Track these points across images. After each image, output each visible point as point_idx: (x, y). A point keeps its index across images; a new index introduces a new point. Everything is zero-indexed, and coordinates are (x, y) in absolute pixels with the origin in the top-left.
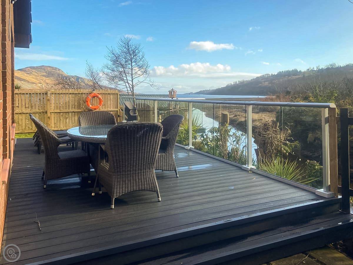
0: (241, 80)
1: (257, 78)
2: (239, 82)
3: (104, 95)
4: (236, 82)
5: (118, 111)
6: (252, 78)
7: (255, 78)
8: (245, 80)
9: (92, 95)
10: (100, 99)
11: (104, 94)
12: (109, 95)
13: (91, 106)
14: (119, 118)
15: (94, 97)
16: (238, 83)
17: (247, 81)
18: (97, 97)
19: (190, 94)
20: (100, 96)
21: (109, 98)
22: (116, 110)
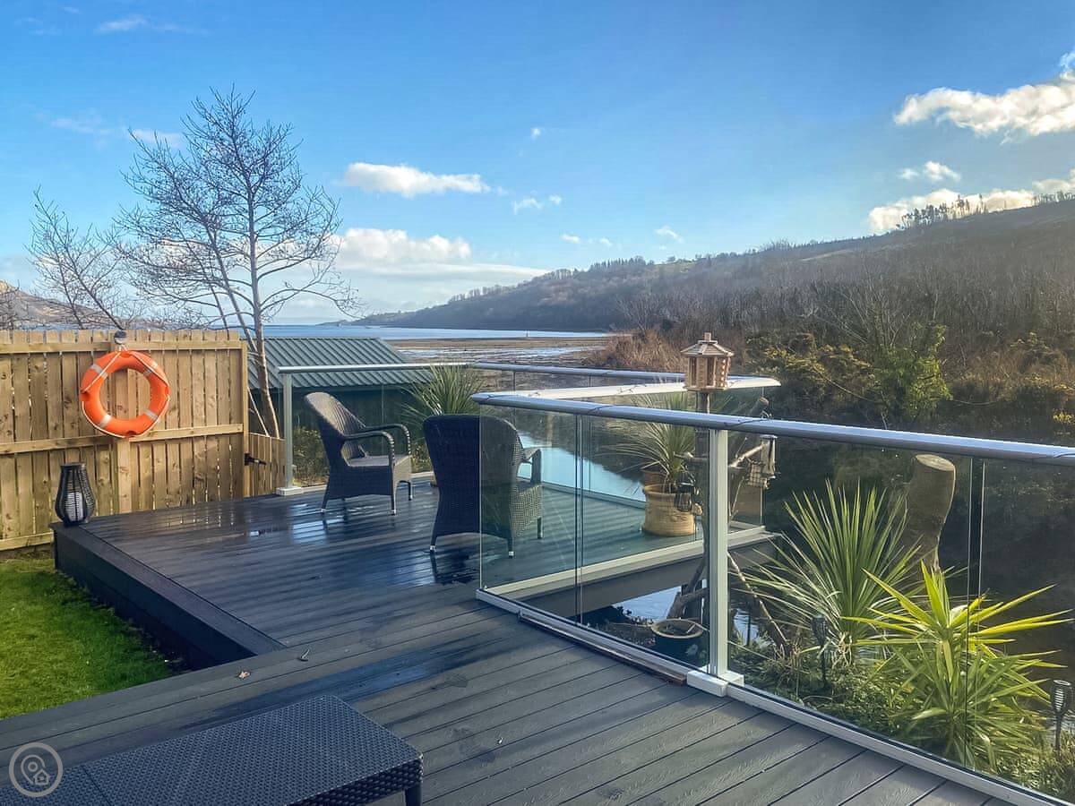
0: (491, 285)
1: (536, 279)
2: (485, 289)
3: (171, 360)
4: (477, 291)
5: (241, 434)
6: (521, 282)
7: (530, 280)
8: (502, 285)
9: (115, 359)
10: (153, 379)
11: (174, 351)
12: (197, 360)
13: (107, 418)
14: (247, 470)
15: (122, 370)
16: (482, 294)
17: (507, 288)
18: (141, 368)
19: (337, 324)
20: (154, 365)
21: (198, 372)
22: (235, 428)
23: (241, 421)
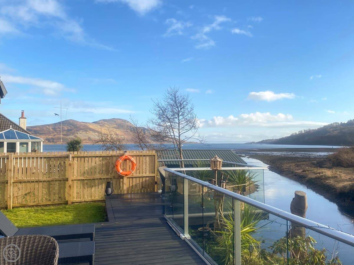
0: (307, 129)
1: (325, 126)
2: (304, 131)
3: (138, 158)
4: (301, 131)
5: (155, 176)
6: (319, 127)
7: (322, 127)
8: (312, 129)
9: (124, 157)
10: (132, 162)
11: (139, 155)
12: (144, 158)
13: (121, 171)
14: (156, 185)
15: (125, 160)
17: (313, 130)
18: (130, 160)
19: (251, 143)
20: (132, 159)
21: (144, 161)
22: (153, 175)
23: (155, 173)
